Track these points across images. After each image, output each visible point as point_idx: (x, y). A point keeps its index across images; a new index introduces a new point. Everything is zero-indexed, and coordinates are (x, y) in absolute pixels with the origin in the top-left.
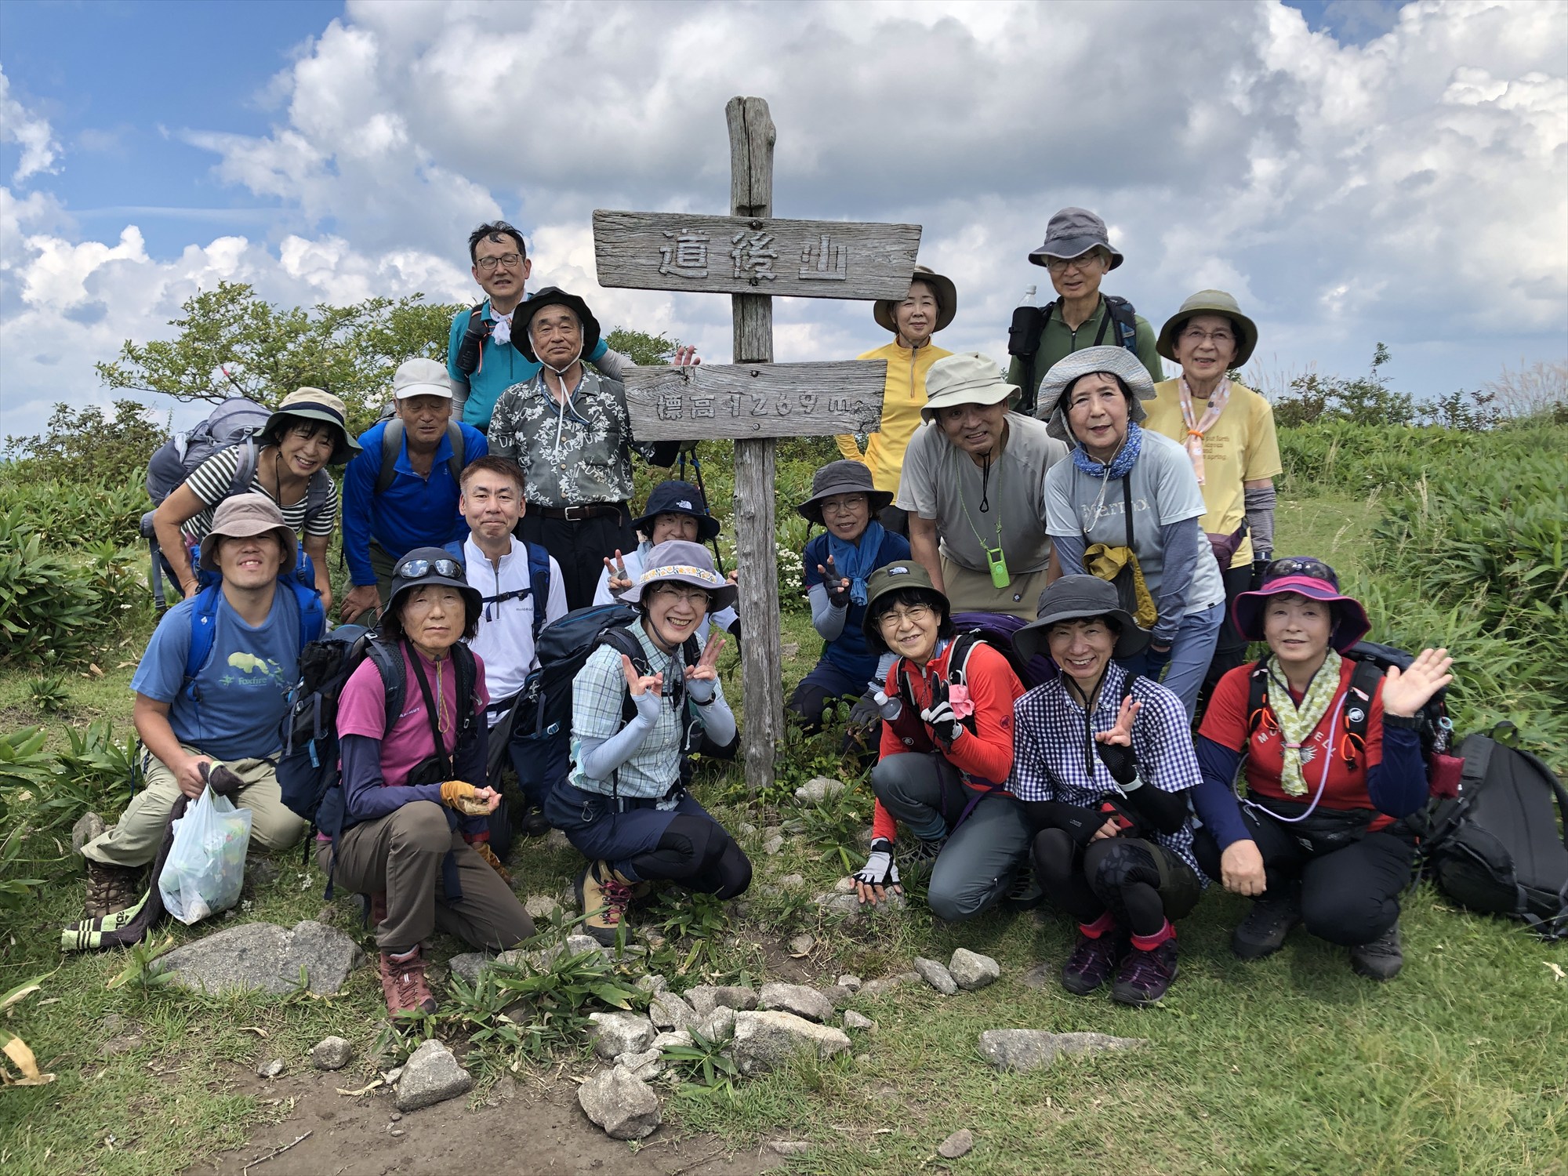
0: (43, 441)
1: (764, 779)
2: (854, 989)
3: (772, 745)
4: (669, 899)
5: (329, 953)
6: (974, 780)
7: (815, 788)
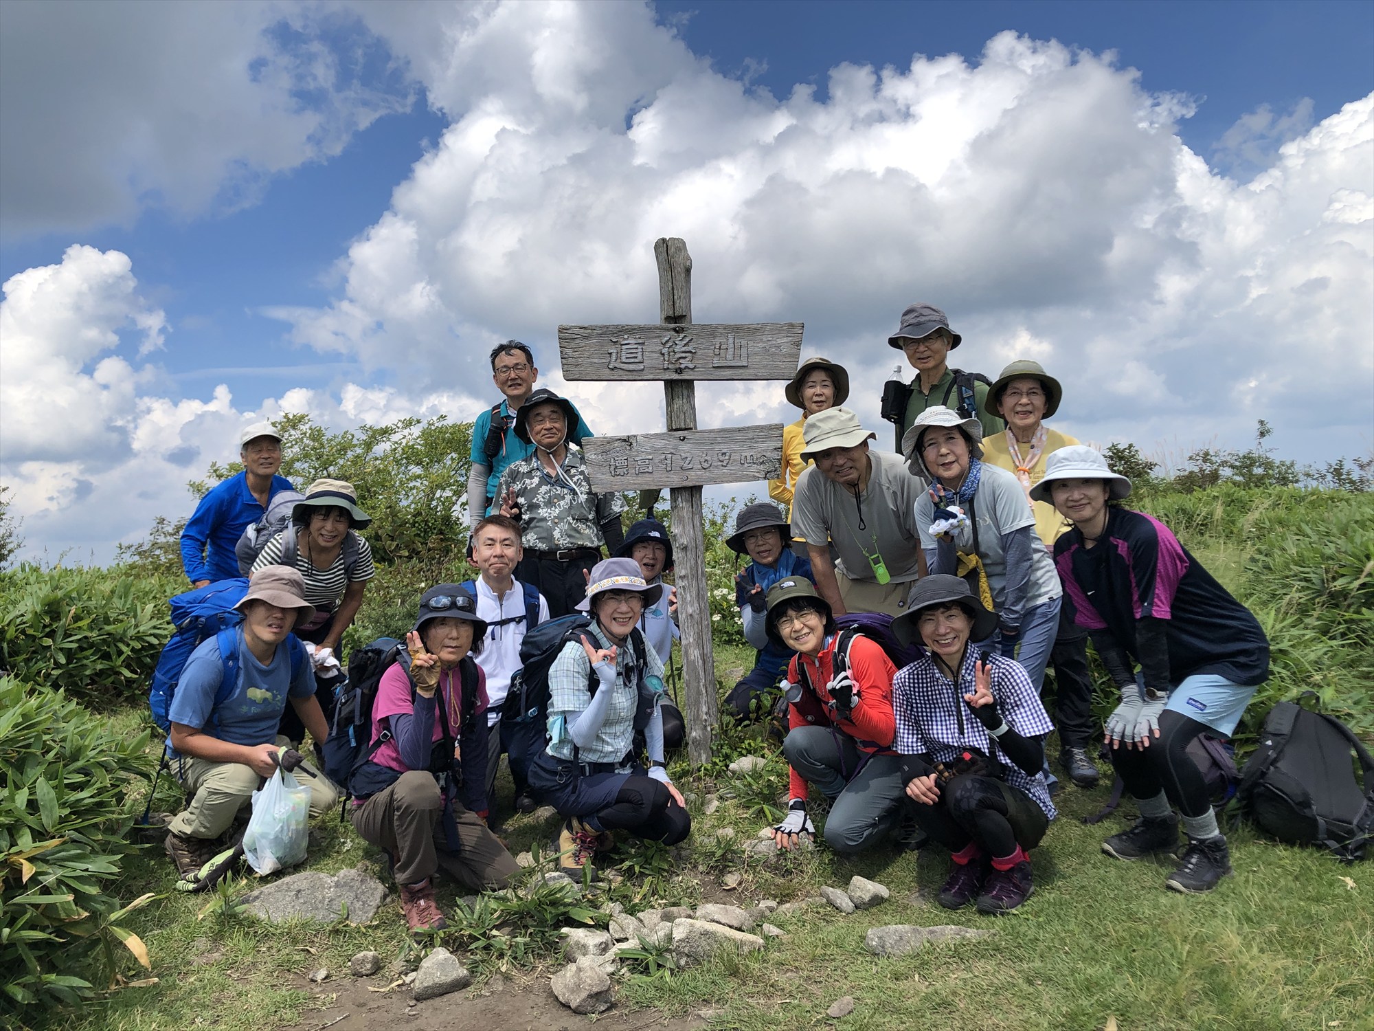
0: (145, 548)
1: (704, 757)
2: (771, 910)
3: (709, 729)
4: (626, 847)
5: (363, 893)
6: (866, 744)
7: (744, 764)
